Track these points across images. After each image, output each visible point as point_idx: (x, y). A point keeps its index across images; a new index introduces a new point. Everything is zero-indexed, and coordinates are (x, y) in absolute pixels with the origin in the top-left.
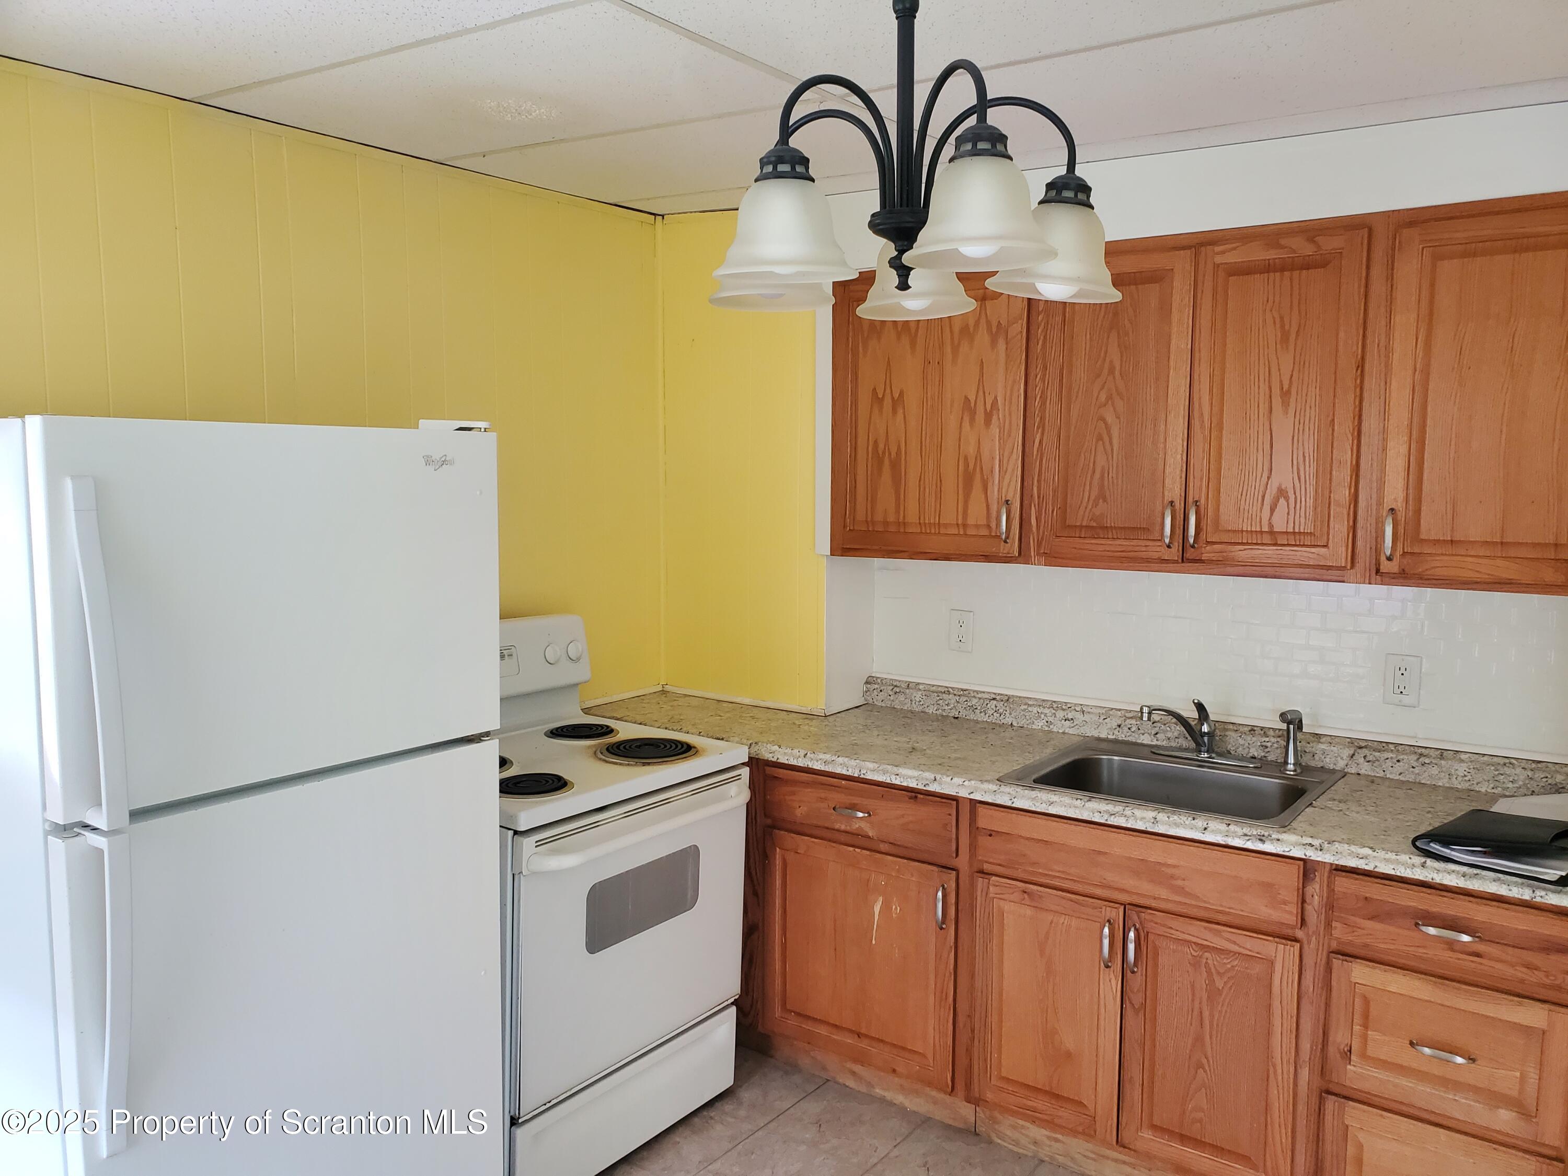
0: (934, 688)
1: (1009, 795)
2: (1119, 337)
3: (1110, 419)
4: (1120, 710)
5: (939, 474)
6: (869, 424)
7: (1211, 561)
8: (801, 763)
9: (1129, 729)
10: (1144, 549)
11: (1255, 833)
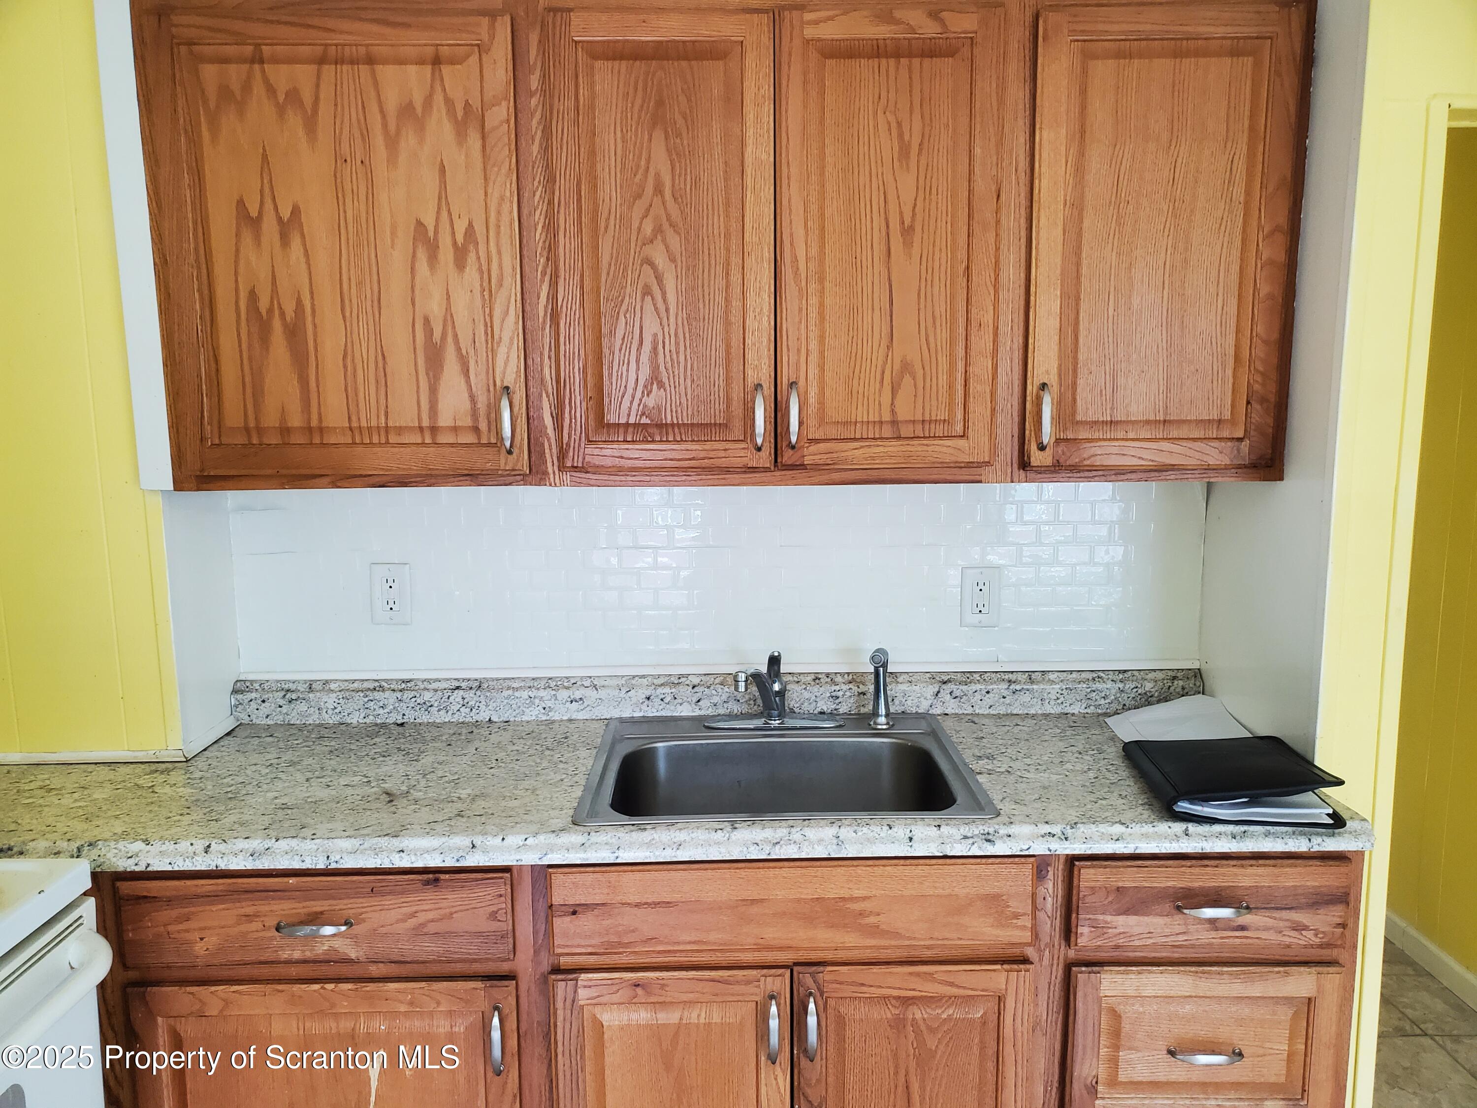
0: (356, 685)
1: (607, 847)
2: (667, 138)
3: (661, 260)
4: (643, 677)
5: (379, 348)
6: (236, 262)
7: (817, 467)
8: (201, 864)
9: (662, 700)
10: (722, 454)
11: (976, 832)
